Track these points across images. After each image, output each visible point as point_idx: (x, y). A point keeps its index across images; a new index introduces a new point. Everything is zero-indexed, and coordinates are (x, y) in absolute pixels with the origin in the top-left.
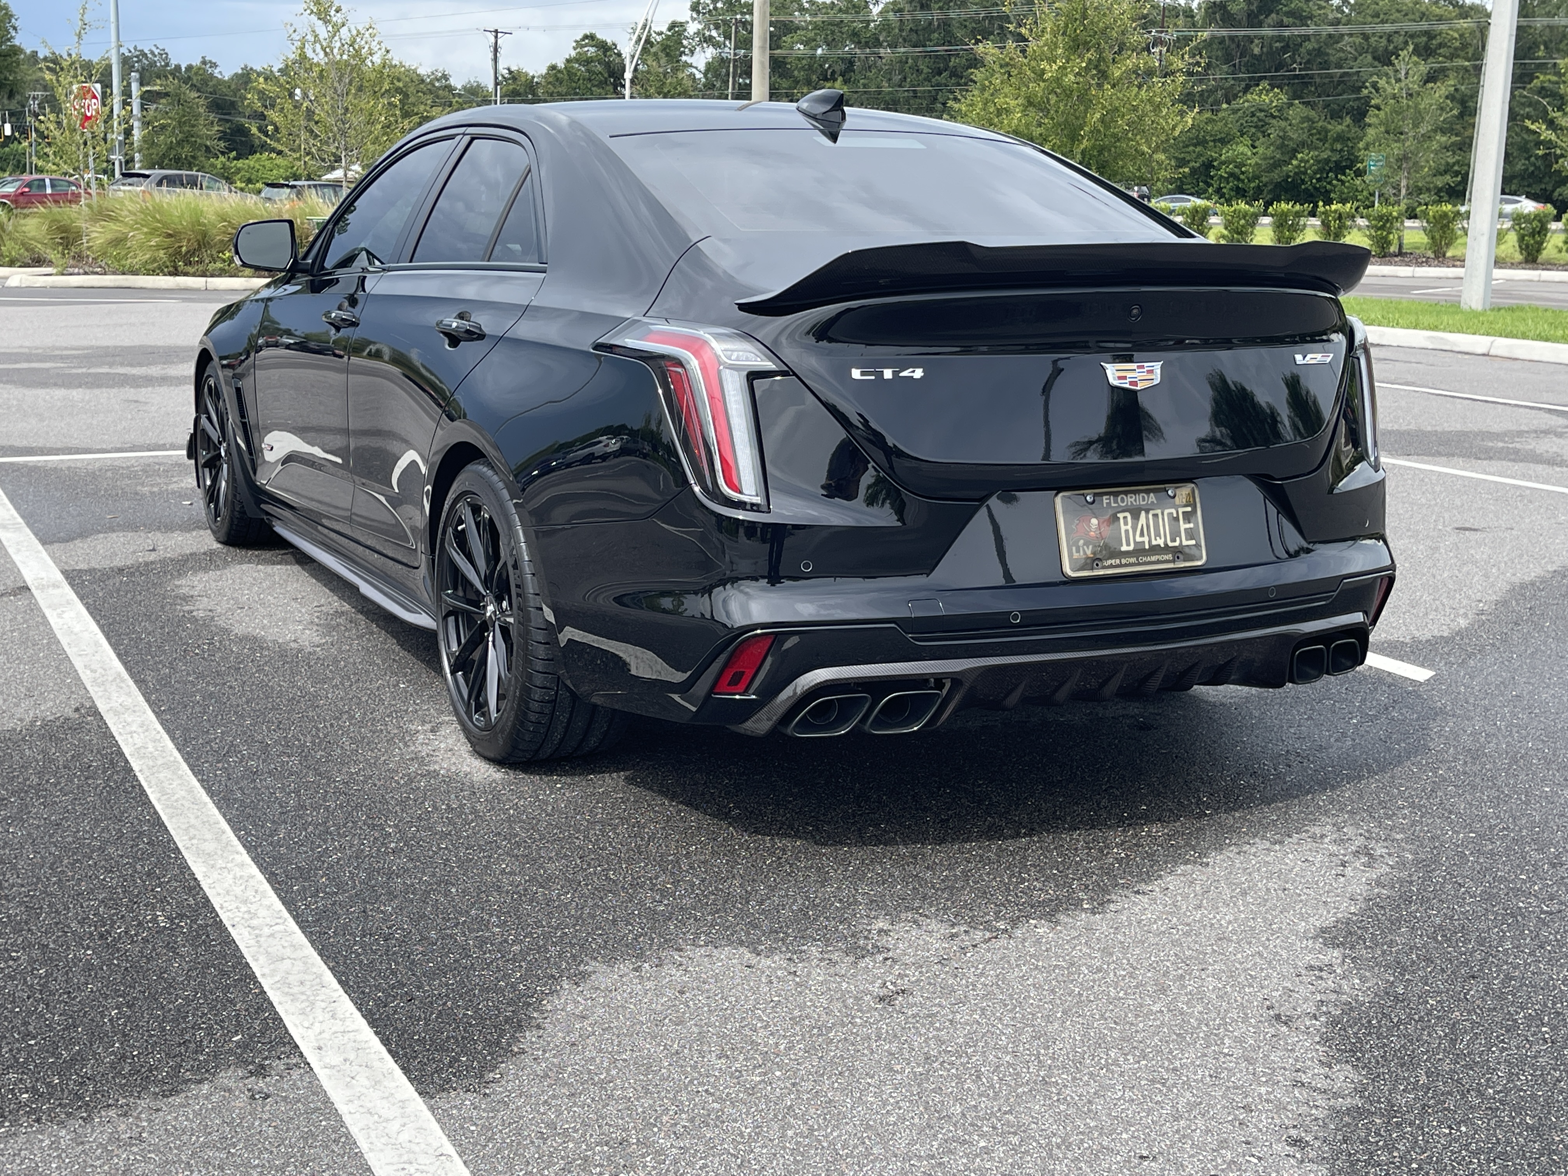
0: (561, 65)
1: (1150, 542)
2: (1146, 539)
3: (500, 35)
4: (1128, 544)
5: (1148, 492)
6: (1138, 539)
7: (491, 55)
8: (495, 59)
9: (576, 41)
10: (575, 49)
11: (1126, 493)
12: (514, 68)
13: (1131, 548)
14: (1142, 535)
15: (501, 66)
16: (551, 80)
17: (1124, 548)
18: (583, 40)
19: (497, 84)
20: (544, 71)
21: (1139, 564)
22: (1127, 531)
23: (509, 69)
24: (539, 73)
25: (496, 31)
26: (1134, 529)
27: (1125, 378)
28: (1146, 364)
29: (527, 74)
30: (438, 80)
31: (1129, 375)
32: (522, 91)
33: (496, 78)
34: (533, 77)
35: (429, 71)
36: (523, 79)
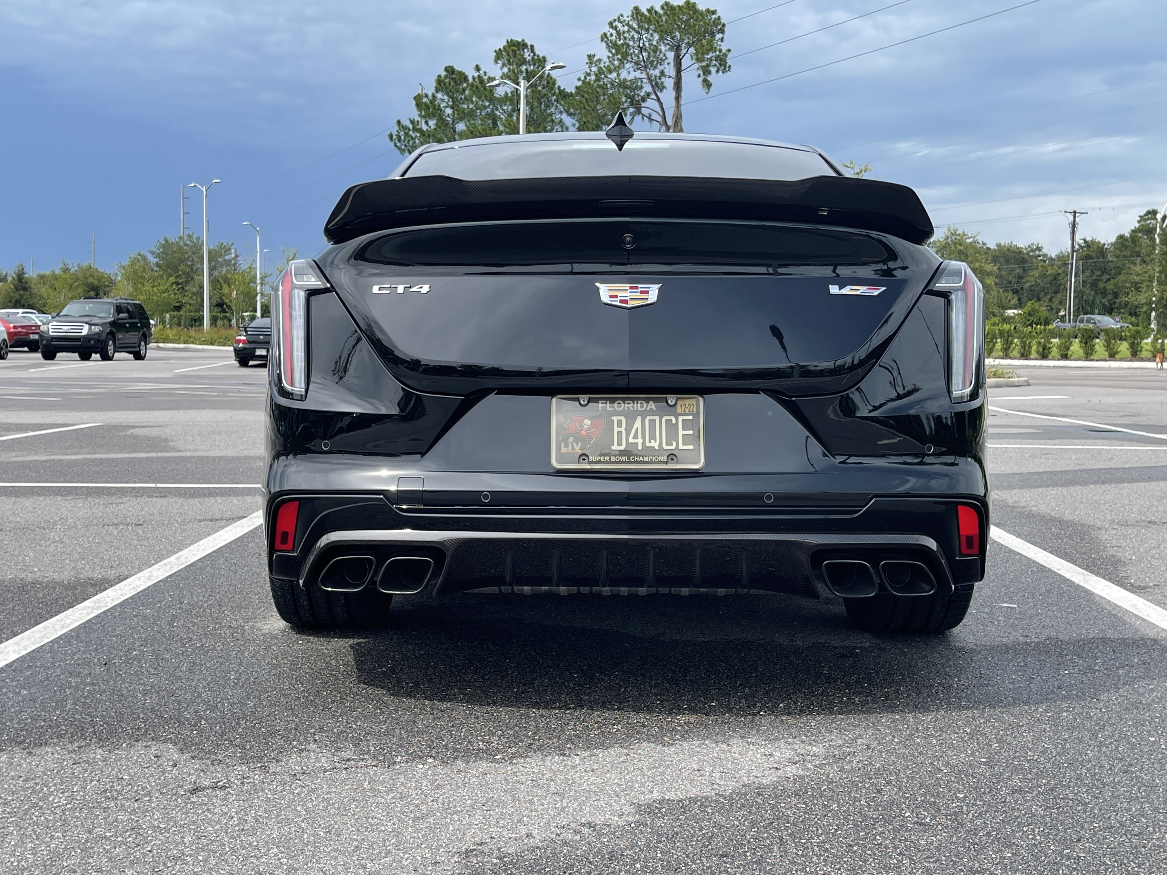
0: (1127, 235)
1: (644, 443)
2: (640, 441)
3: (1077, 215)
4: (620, 444)
5: (647, 400)
6: (631, 440)
7: (1069, 230)
8: (1073, 233)
9: (1140, 216)
10: (1139, 222)
11: (624, 400)
12: (1089, 239)
13: (623, 448)
14: (636, 437)
15: (1078, 238)
16: (1118, 246)
17: (615, 447)
18: (1146, 214)
19: (1073, 251)
20: (1113, 239)
21: (630, 462)
22: (620, 433)
23: (1084, 240)
24: (1109, 242)
25: (1075, 212)
26: (628, 431)
27: (616, 296)
28: (640, 286)
29: (1099, 243)
30: (1032, 251)
31: (619, 294)
32: (1094, 255)
33: (1073, 246)
34: (1104, 244)
35: (1027, 245)
36: (1095, 247)
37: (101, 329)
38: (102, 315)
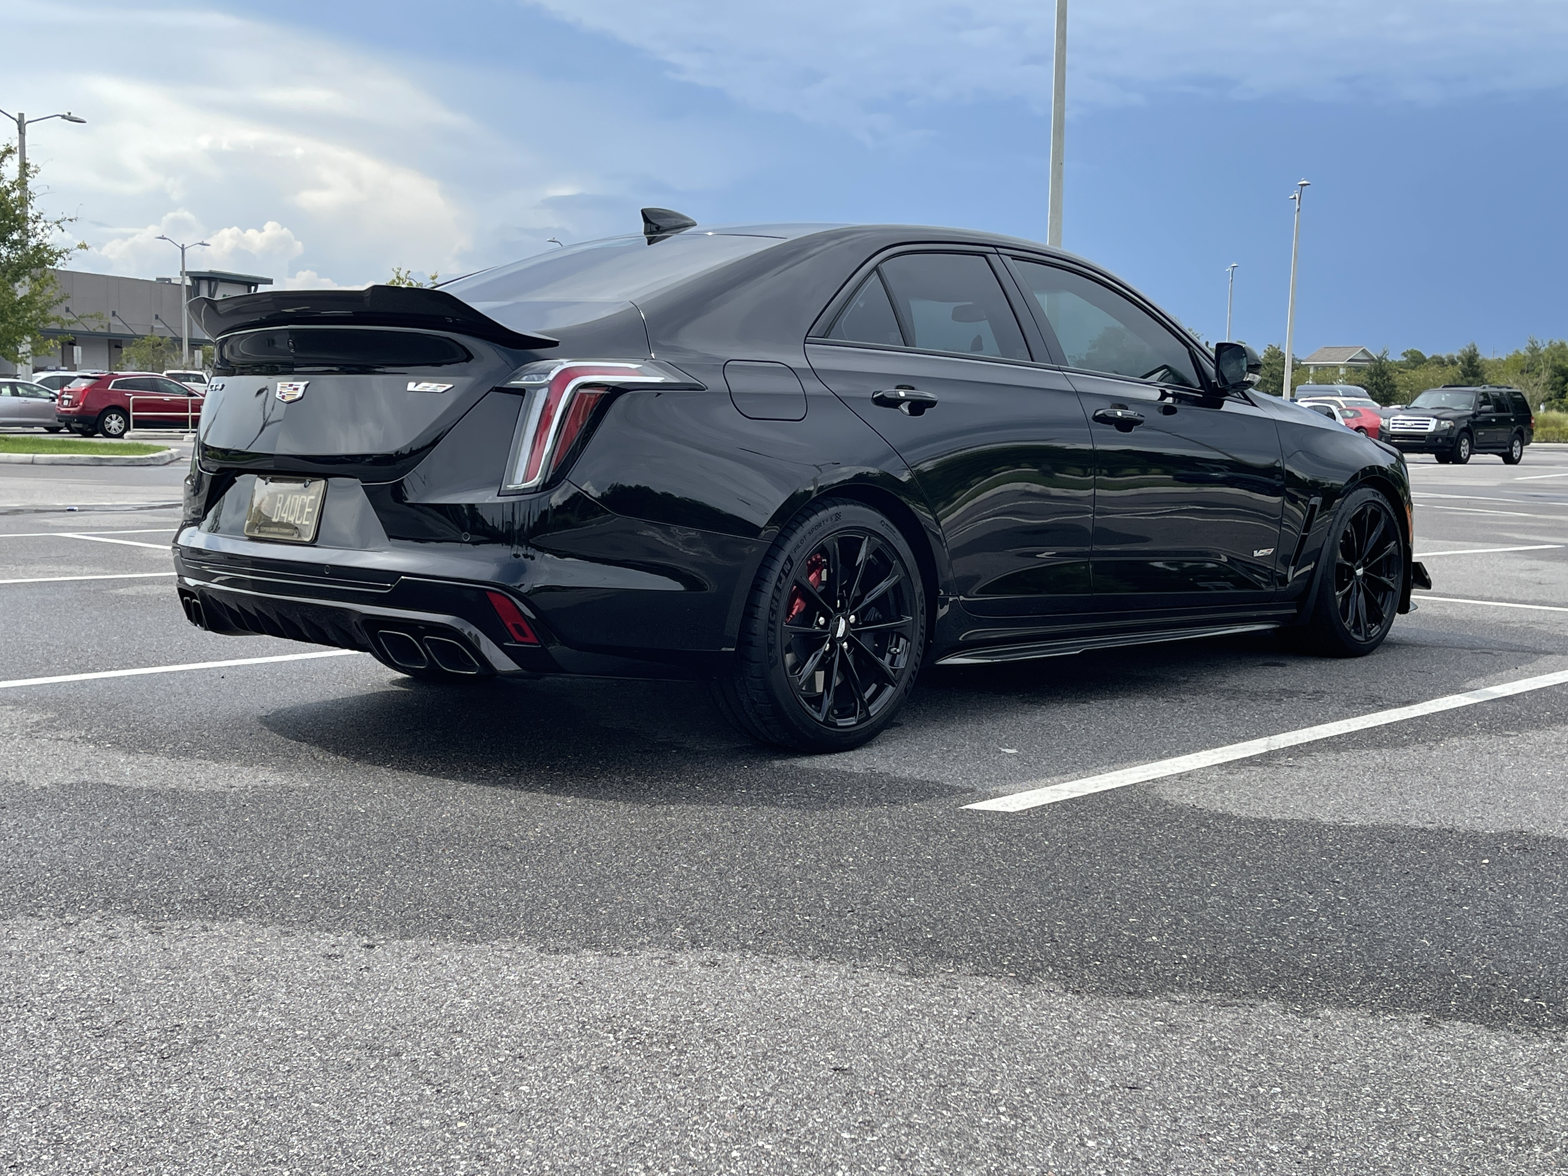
27: (282, 393)
31: (284, 390)
37: (1453, 424)
38: (1461, 407)
